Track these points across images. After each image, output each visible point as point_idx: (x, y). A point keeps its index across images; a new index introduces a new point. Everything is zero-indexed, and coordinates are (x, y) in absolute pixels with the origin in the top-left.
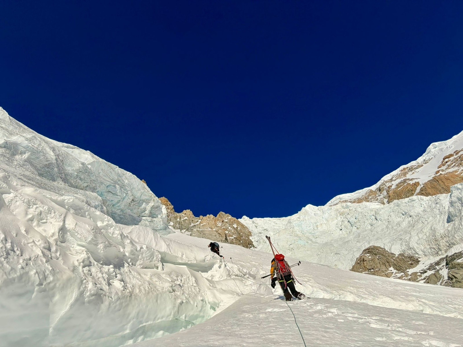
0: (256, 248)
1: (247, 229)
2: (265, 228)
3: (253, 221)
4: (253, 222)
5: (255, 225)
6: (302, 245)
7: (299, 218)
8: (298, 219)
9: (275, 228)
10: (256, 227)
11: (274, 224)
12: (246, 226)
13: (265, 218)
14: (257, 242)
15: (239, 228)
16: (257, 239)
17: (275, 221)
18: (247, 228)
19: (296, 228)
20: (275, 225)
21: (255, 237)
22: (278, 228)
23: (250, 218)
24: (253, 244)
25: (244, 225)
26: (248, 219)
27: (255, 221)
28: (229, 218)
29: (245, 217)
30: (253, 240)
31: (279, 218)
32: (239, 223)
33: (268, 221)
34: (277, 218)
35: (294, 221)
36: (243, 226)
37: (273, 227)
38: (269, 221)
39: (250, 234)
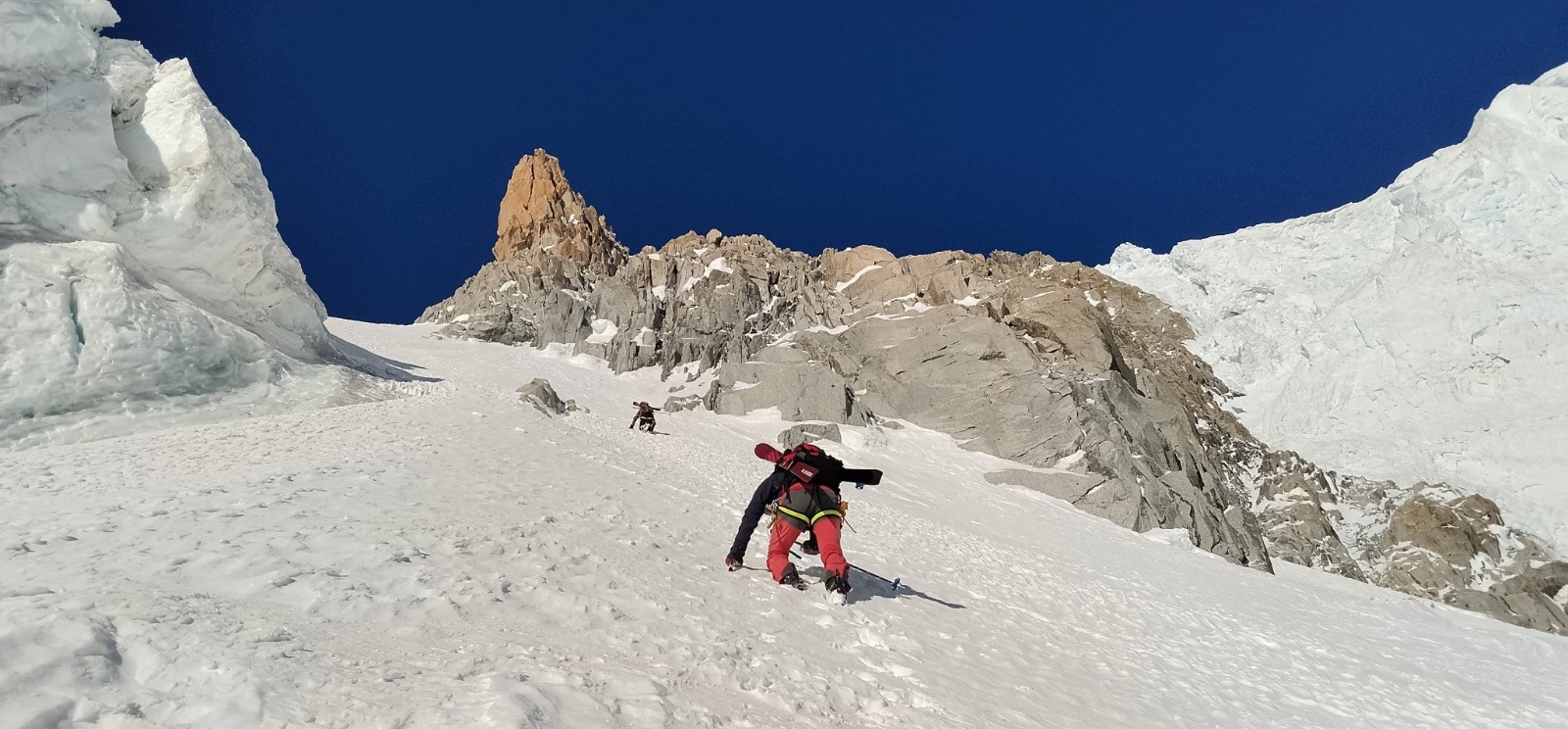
0: (1235, 395)
1: (1158, 306)
2: (1255, 280)
3: (1177, 262)
4: (1180, 267)
5: (1196, 275)
6: (1552, 323)
7: (1471, 172)
8: (1472, 181)
9: (1313, 267)
10: (1202, 287)
11: (1298, 251)
12: (1148, 291)
13: (1241, 232)
14: (1237, 360)
15: (1112, 311)
16: (1230, 346)
17: (1300, 232)
18: (1157, 302)
19: (1475, 234)
20: (1307, 253)
21: (1218, 335)
22: (1328, 265)
23: (1156, 251)
24: (1216, 375)
25: (1138, 290)
26: (1150, 258)
27: (1188, 260)
28: (1044, 269)
29: (1126, 250)
30: (1207, 358)
31: (1323, 214)
32: (1105, 286)
33: (1261, 243)
34: (1313, 217)
35: (1446, 198)
36: (1128, 293)
37: (1298, 270)
38: (1268, 244)
39: (1179, 328)
